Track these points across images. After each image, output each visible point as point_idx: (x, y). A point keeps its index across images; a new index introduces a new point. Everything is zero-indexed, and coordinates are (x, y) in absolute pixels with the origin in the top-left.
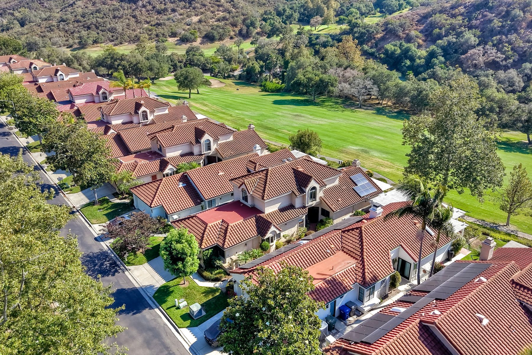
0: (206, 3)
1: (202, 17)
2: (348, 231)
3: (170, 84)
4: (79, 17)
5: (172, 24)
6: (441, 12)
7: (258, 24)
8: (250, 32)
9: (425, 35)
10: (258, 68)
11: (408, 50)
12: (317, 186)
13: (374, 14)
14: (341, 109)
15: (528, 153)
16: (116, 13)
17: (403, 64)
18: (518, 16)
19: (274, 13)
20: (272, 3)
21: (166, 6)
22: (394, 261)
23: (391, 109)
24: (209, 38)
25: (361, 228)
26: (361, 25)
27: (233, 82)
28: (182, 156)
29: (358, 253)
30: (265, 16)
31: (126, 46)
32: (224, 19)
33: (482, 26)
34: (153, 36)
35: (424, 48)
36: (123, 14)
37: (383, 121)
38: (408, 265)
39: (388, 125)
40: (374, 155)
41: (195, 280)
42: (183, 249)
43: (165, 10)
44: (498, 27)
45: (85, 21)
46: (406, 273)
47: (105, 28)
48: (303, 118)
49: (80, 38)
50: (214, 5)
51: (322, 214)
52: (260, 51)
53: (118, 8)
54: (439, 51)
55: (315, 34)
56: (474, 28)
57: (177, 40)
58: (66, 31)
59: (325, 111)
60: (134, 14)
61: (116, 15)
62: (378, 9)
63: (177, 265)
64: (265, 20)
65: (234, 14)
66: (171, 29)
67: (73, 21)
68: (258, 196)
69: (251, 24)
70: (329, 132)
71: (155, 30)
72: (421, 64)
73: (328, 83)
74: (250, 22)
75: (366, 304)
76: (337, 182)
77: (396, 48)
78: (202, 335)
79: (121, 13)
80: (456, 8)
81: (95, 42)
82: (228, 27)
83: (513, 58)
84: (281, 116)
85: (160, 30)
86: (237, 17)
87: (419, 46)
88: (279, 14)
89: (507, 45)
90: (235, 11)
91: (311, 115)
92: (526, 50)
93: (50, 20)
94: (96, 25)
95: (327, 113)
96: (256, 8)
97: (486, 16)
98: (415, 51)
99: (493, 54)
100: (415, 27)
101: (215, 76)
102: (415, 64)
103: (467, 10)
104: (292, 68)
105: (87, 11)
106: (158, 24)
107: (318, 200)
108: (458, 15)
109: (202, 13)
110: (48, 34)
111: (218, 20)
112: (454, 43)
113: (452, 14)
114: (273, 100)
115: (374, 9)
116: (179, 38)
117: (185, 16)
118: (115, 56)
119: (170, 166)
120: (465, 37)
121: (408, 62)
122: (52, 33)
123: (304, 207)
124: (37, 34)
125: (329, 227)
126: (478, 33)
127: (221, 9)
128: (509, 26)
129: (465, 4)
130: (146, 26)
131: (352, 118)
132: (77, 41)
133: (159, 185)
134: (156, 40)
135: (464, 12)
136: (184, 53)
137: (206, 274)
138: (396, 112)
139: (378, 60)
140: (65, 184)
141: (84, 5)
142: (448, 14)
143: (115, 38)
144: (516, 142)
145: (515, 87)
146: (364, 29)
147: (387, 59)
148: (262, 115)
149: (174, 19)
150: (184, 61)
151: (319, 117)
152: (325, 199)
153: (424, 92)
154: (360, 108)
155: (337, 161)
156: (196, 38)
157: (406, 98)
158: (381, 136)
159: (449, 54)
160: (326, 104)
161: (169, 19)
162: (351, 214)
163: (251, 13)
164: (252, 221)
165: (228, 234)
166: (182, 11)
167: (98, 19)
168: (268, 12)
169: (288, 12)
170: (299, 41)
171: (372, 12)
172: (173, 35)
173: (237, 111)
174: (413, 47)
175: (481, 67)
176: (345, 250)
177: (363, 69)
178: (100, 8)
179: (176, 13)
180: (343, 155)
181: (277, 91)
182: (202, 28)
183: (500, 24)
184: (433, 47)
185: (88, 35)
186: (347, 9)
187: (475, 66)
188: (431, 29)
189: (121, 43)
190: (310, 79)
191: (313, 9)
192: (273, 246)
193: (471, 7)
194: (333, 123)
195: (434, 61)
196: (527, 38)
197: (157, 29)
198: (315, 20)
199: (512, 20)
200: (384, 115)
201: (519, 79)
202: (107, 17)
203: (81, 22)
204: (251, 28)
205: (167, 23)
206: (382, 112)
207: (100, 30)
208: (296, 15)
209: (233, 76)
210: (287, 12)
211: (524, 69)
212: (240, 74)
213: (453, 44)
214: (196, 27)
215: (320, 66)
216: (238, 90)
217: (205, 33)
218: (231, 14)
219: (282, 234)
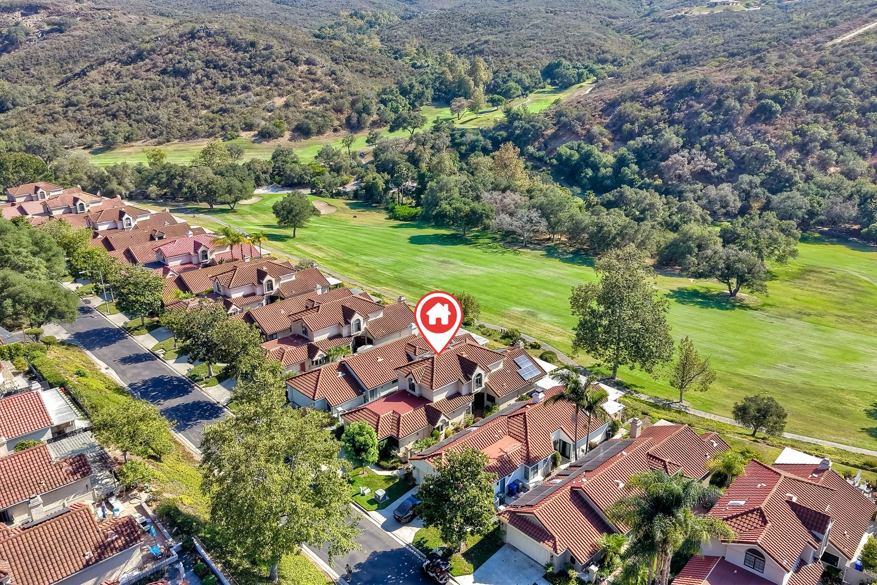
0: (294, 77)
1: (290, 98)
2: (513, 416)
3: (256, 210)
4: (97, 99)
5: (245, 110)
6: (633, 98)
7: (374, 108)
8: (363, 121)
9: (613, 132)
10: (381, 185)
11: (589, 155)
12: (482, 372)
13: (542, 88)
14: (501, 249)
15: (727, 309)
16: (157, 93)
17: (583, 175)
18: (734, 109)
19: (397, 92)
20: (391, 73)
21: (235, 81)
22: (555, 443)
23: (565, 248)
24: (302, 132)
25: (525, 413)
26: (523, 117)
27: (347, 204)
28: (330, 338)
29: (523, 437)
30: (383, 96)
31: (176, 146)
32: (323, 100)
33: (687, 121)
34: (216, 129)
35: (610, 151)
36: (167, 95)
37: (555, 267)
38: (568, 446)
39: (561, 274)
40: (543, 318)
41: (373, 470)
42: (365, 441)
43: (232, 88)
44: (708, 123)
45: (107, 105)
46: (567, 454)
47: (141, 116)
48: (452, 266)
49: (103, 133)
50: (307, 80)
51: (488, 399)
52: (382, 156)
53: (159, 85)
54: (631, 156)
55: (458, 130)
56: (676, 123)
57: (255, 136)
58: (79, 121)
59: (480, 254)
60: (185, 93)
61: (157, 97)
62: (549, 81)
63: (360, 456)
64: (384, 102)
65: (338, 94)
66: (245, 118)
67: (88, 104)
68: (426, 385)
69: (363, 109)
70: (488, 286)
71: (220, 120)
72: (608, 174)
73: (482, 215)
74: (362, 106)
75: (531, 481)
76: (501, 366)
77: (573, 152)
78: (391, 514)
79: (164, 93)
80: (653, 93)
81: (128, 139)
82: (330, 113)
83: (727, 166)
84: (424, 263)
85: (227, 120)
86: (342, 98)
87: (605, 148)
88: (404, 92)
89: (719, 148)
90: (339, 88)
91: (462, 260)
92: (745, 155)
93: (50, 102)
94: (125, 113)
95: (483, 257)
96: (370, 83)
97: (692, 106)
98: (598, 156)
99: (702, 162)
100: (598, 120)
101: (318, 194)
102: (600, 174)
103: (667, 96)
104: (431, 189)
105: (111, 89)
106: (223, 111)
107: (483, 386)
108: (655, 105)
109: (289, 92)
110: (50, 126)
111: (314, 103)
112: (650, 145)
113: (647, 102)
114: (409, 236)
115: (542, 80)
116: (256, 132)
117: (263, 97)
118: (173, 171)
119: (320, 352)
120: (665, 137)
121: (590, 172)
122: (57, 124)
123: (470, 394)
124: (33, 126)
125: (495, 413)
126: (683, 131)
127: (317, 85)
128: (722, 122)
129: (665, 88)
130: (204, 112)
131: (515, 265)
132: (99, 138)
133: (319, 376)
134: (221, 136)
135: (663, 100)
136: (268, 157)
137: (383, 463)
138: (571, 253)
139: (549, 168)
140: (195, 376)
141: (103, 79)
142: (642, 102)
143: (157, 132)
144: (716, 293)
145: (729, 208)
146: (528, 122)
147: (561, 167)
148: (398, 262)
149: (247, 102)
150: (271, 171)
151: (474, 263)
152: (490, 385)
153: (606, 229)
154: (526, 247)
155: (499, 329)
156: (282, 132)
157: (583, 235)
158: (551, 290)
159: (644, 160)
160: (481, 241)
161: (239, 102)
162: (516, 399)
163: (362, 92)
164: (421, 411)
165: (401, 425)
166: (258, 89)
167: (128, 102)
168: (388, 90)
169: (418, 88)
170: (437, 142)
171: (540, 85)
172: (249, 127)
173: (364, 257)
174: (596, 150)
175: (687, 179)
176: (511, 434)
177: (528, 191)
178: (130, 85)
179: (250, 93)
180: (506, 319)
181: (411, 220)
182: (291, 116)
183: (710, 119)
184: (623, 150)
185: (115, 127)
186: (503, 81)
187: (679, 177)
188: (619, 123)
189: (168, 141)
190: (458, 210)
191: (454, 82)
192: (443, 433)
193: (671, 94)
194: (491, 273)
195: (625, 170)
196: (745, 138)
197: (221, 118)
198: (458, 104)
199: (726, 114)
200: (556, 258)
201: (733, 198)
202: (142, 100)
203: (100, 106)
204: (364, 115)
205: (237, 107)
206: (553, 253)
207: (134, 120)
208: (429, 93)
209: (345, 193)
210: (416, 88)
211: (741, 183)
212: (354, 191)
213: (650, 147)
214: (283, 114)
215: (470, 187)
216: (355, 217)
217: (296, 123)
218: (333, 94)
219: (450, 423)
